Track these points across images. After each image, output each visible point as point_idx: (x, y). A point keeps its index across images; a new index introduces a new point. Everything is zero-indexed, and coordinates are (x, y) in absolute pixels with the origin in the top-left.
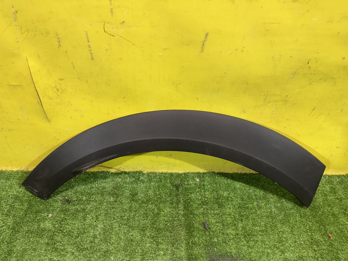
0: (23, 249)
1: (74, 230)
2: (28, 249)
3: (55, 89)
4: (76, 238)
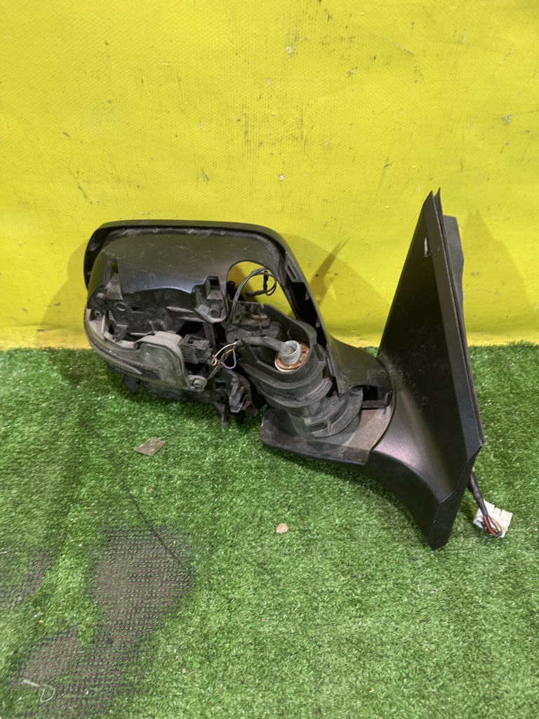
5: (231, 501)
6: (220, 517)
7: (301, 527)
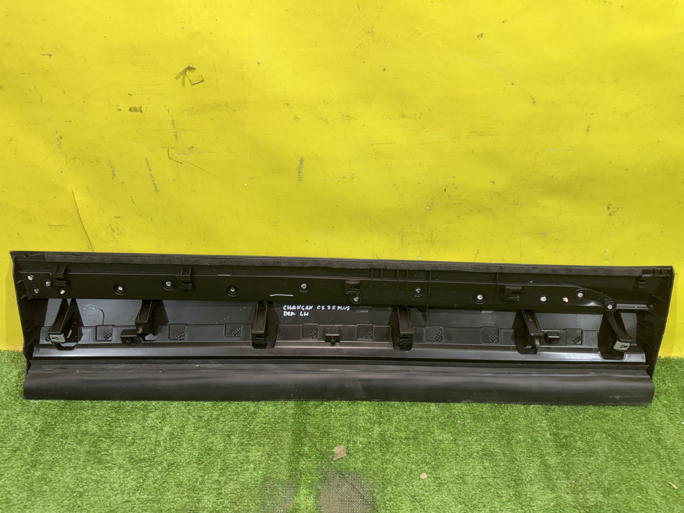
0: (53, 459)
1: (128, 434)
2: (60, 458)
3: (109, 229)
4: (129, 445)
5: (392, 458)
6: (386, 468)
7: (435, 476)
